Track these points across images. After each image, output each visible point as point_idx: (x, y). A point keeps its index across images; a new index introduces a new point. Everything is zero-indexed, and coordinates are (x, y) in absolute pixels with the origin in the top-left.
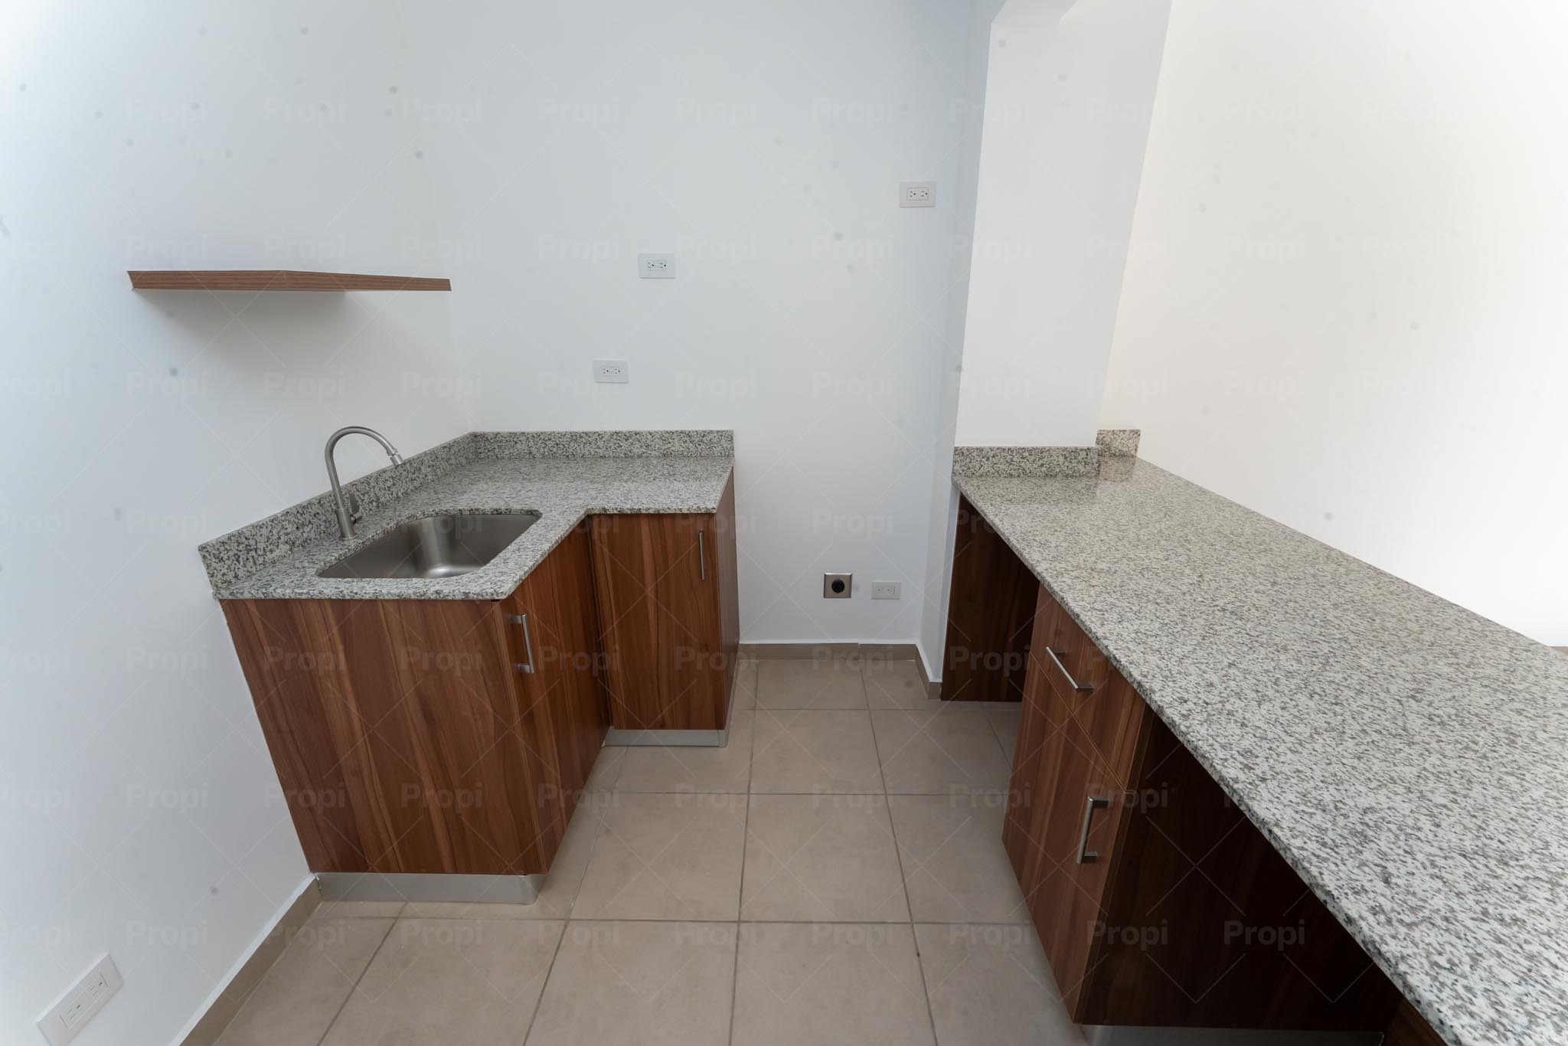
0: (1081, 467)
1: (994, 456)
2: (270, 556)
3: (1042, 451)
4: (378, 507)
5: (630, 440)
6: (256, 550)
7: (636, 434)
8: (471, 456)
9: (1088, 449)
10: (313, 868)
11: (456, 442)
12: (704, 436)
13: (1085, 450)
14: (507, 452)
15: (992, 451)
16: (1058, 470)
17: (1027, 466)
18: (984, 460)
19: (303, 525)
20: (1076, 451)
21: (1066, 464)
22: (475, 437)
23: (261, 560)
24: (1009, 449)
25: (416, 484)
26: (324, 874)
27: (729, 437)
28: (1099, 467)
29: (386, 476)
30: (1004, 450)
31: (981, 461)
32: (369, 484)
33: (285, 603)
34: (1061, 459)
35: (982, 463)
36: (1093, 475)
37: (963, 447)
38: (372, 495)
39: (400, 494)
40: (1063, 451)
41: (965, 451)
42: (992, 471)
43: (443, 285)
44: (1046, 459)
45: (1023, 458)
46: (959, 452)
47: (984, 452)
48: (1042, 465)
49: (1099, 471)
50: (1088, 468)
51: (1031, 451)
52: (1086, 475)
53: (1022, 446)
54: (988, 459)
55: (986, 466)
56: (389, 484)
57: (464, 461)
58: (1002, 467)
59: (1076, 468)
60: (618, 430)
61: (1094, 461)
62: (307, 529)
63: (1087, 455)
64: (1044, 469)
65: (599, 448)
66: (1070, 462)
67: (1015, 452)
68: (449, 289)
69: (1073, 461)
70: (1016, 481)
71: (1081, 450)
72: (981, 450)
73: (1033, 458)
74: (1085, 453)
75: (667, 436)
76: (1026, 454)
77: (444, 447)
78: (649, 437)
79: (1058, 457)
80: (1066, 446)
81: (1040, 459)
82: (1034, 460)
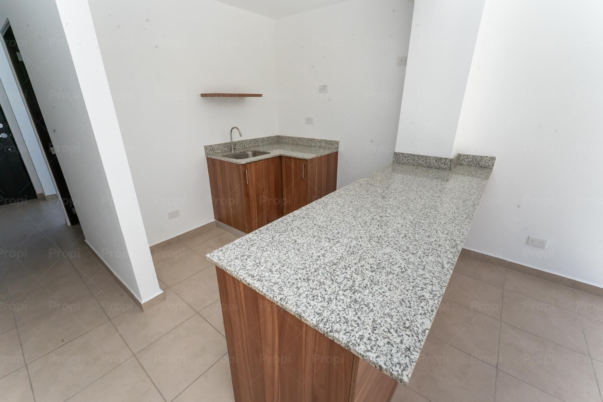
0: (443, 165)
1: (408, 157)
2: (217, 151)
3: (426, 157)
4: (244, 148)
5: (312, 141)
6: (214, 149)
7: (313, 139)
8: (275, 141)
9: (446, 158)
10: (215, 218)
11: (271, 137)
12: (330, 142)
13: (445, 159)
14: (284, 141)
15: (407, 154)
16: (433, 165)
17: (420, 162)
18: (404, 158)
19: (225, 147)
20: (441, 158)
21: (436, 163)
22: (278, 137)
23: (215, 152)
24: (414, 155)
25: (256, 145)
26: (217, 221)
27: (337, 143)
28: (450, 166)
29: (248, 141)
30: (412, 155)
31: (403, 158)
32: (243, 142)
33: (214, 159)
34: (434, 161)
35: (403, 159)
36: (448, 169)
37: (397, 152)
38: (243, 144)
39: (251, 146)
40: (435, 158)
41: (397, 154)
42: (407, 162)
43: (260, 95)
44: (428, 160)
45: (419, 159)
46: (395, 154)
47: (404, 155)
48: (426, 163)
49: (450, 168)
50: (446, 166)
51: (422, 156)
52: (445, 169)
53: (419, 154)
54: (405, 158)
55: (405, 160)
56: (248, 143)
57: (273, 142)
58: (411, 161)
59: (440, 166)
60: (309, 138)
61: (448, 163)
62: (226, 148)
63: (445, 161)
64: (427, 164)
65: (304, 143)
66: (438, 163)
67: (416, 156)
68: (262, 96)
69: (439, 162)
70: (414, 167)
71: (443, 159)
72: (403, 154)
73: (423, 159)
74: (444, 160)
75: (321, 141)
76: (420, 158)
77: (267, 137)
78: (316, 141)
79: (433, 160)
80: (436, 156)
81: (426, 160)
82: (423, 160)
